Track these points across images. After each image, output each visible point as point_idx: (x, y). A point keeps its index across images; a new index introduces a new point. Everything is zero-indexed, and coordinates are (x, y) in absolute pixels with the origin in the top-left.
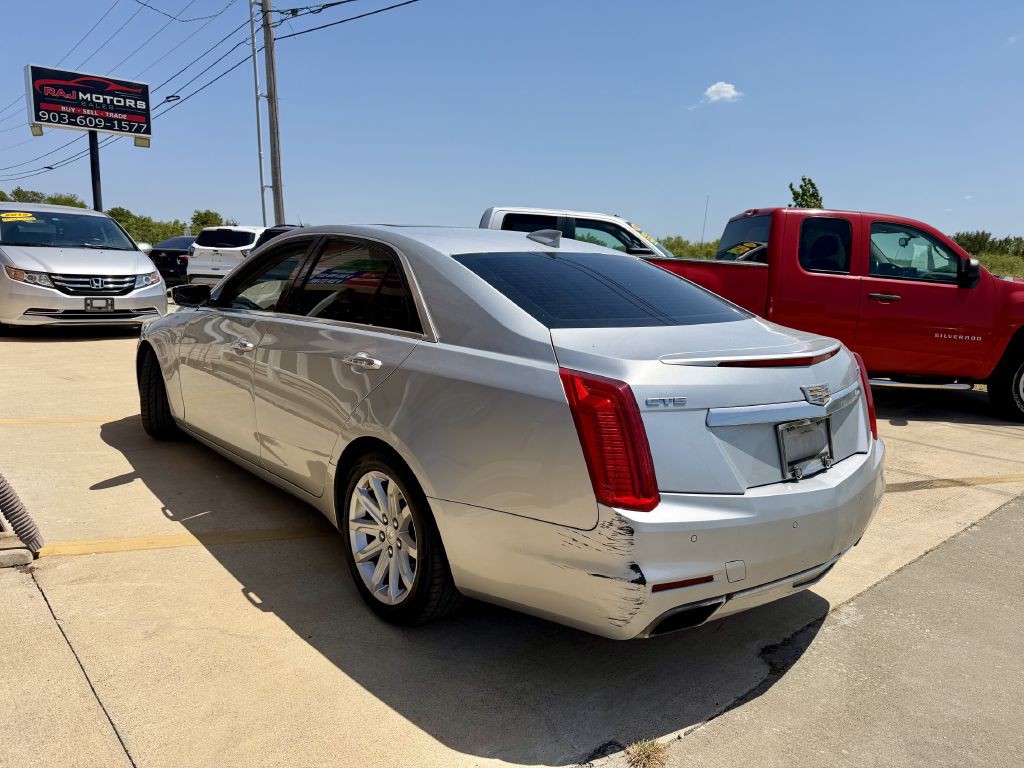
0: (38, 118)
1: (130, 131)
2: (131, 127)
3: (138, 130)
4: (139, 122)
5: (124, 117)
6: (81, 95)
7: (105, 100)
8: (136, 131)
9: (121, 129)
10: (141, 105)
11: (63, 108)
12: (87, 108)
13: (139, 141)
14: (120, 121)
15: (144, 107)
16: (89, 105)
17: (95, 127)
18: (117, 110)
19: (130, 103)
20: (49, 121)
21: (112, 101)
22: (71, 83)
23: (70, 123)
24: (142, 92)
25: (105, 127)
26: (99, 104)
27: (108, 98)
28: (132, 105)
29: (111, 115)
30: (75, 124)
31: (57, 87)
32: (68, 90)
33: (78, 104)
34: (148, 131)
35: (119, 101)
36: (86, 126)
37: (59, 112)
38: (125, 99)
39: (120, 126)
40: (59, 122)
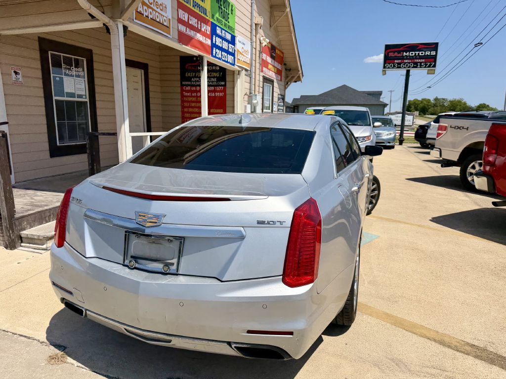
0: (384, 67)
1: (425, 67)
2: (426, 65)
3: (429, 67)
4: (430, 62)
5: (424, 60)
6: (405, 53)
7: (415, 54)
8: (428, 67)
9: (421, 66)
10: (433, 53)
11: (396, 61)
12: (406, 59)
13: (430, 72)
14: (421, 63)
15: (435, 54)
16: (407, 58)
17: (409, 67)
18: (421, 57)
19: (428, 53)
20: (389, 68)
21: (419, 54)
22: (401, 49)
23: (398, 67)
24: (434, 46)
25: (414, 67)
26: (412, 56)
27: (417, 53)
28: (429, 54)
29: (417, 61)
30: (400, 67)
31: (394, 52)
32: (399, 52)
33: (403, 58)
34: (434, 66)
35: (422, 53)
36: (405, 68)
37: (393, 63)
38: (425, 52)
39: (421, 65)
40: (393, 68)
